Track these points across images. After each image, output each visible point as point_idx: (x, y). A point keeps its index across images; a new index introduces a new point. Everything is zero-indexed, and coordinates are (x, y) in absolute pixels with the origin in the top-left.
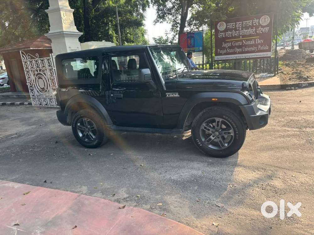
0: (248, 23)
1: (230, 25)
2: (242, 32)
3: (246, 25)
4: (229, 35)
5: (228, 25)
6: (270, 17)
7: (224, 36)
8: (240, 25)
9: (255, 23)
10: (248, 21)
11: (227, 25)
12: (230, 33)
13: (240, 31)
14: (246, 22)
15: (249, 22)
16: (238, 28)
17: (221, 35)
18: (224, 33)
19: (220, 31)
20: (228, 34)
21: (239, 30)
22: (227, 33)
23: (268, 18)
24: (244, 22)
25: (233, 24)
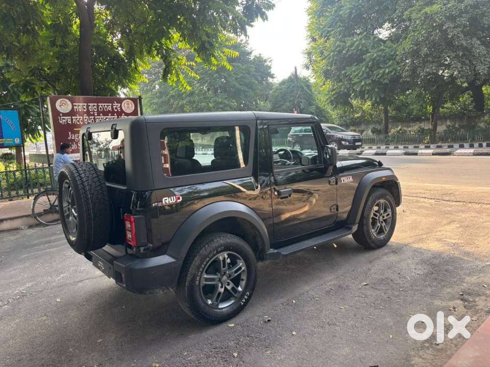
0: (106, 106)
1: (79, 106)
2: (99, 118)
3: (103, 108)
4: (78, 121)
5: (76, 106)
6: (134, 103)
7: (70, 122)
8: (95, 108)
9: (116, 108)
10: (106, 104)
11: (73, 106)
12: (80, 119)
13: (96, 117)
14: (103, 104)
15: (108, 106)
16: (92, 112)
17: (64, 121)
18: (70, 117)
19: (60, 113)
20: (76, 119)
21: (93, 115)
22: (75, 117)
23: (132, 104)
24: (100, 104)
25: (83, 106)
